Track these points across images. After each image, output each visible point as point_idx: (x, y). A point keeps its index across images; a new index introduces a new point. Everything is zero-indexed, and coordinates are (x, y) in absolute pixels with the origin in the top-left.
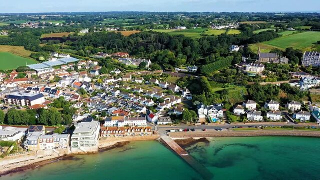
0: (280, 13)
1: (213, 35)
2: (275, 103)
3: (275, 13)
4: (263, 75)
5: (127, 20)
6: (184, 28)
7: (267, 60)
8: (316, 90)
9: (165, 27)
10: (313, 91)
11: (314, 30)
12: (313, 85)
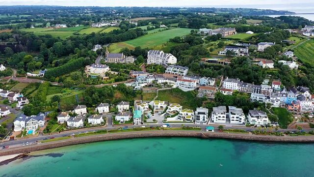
0: (185, 8)
1: (84, 34)
2: (104, 106)
3: (179, 8)
4: (106, 76)
5: (20, 16)
6: (64, 26)
7: (115, 60)
8: (148, 89)
9: (45, 25)
10: (145, 90)
11: (181, 27)
12: (146, 84)
